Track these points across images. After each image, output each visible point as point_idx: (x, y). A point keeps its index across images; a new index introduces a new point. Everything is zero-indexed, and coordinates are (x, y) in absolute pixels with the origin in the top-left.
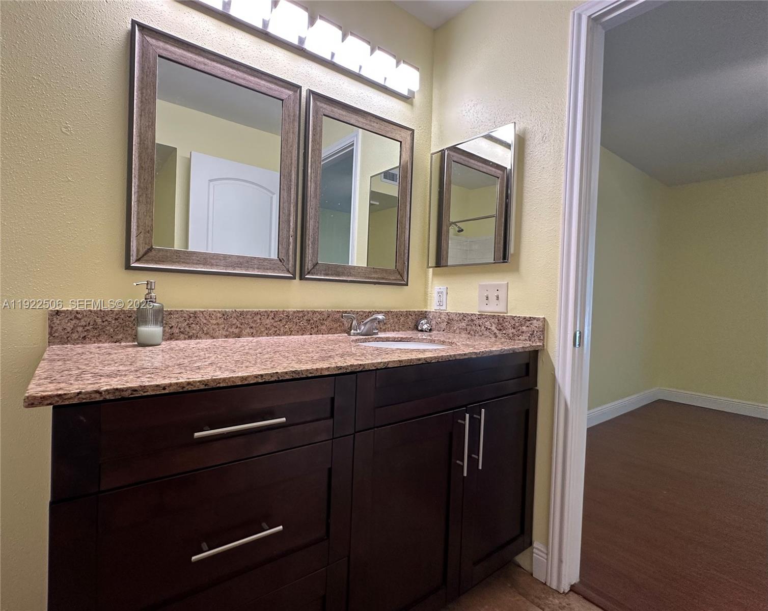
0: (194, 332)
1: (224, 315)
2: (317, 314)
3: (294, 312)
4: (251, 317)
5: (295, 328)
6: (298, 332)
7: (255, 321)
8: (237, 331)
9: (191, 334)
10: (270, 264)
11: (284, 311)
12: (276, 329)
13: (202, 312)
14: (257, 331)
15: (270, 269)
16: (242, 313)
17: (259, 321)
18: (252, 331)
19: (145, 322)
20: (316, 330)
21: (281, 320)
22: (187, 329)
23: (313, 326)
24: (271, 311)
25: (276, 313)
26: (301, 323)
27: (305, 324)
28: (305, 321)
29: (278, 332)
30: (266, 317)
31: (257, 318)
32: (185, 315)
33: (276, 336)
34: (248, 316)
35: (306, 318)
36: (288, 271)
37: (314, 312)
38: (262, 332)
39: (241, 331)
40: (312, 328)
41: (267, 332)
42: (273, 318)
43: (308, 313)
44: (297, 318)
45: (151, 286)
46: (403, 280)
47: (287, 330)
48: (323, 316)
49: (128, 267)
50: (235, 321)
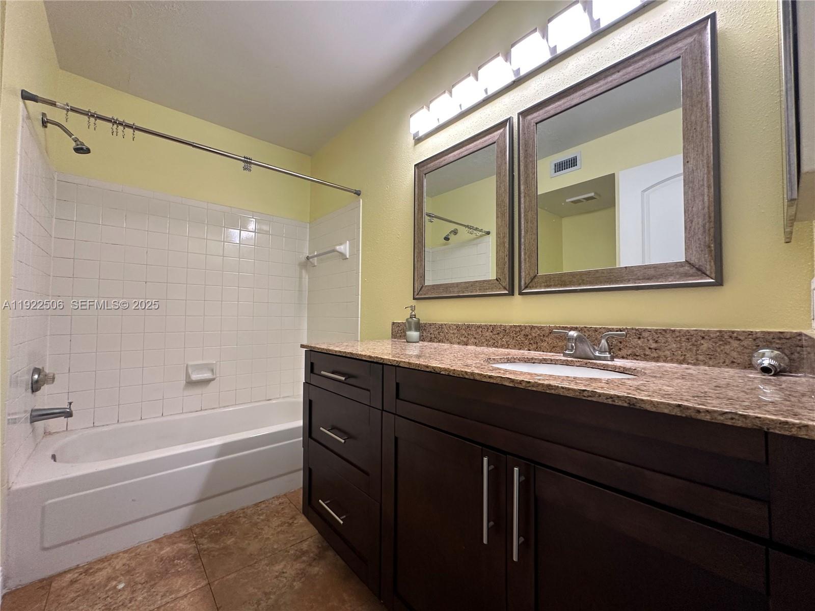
0: (441, 338)
1: (457, 327)
3: (511, 327)
4: (474, 329)
5: (513, 342)
6: (515, 346)
7: (478, 333)
8: (465, 340)
10: (489, 284)
11: (501, 325)
12: (494, 341)
13: (445, 324)
14: (479, 342)
15: (489, 289)
16: (468, 326)
17: (480, 333)
18: (475, 341)
19: (410, 329)
20: (535, 346)
21: (498, 334)
22: (438, 336)
23: (532, 342)
24: (490, 325)
25: (494, 327)
26: (519, 337)
27: (523, 339)
28: (522, 336)
29: (496, 344)
30: (486, 330)
31: (479, 330)
32: (437, 326)
33: (495, 347)
35: (523, 333)
36: (505, 288)
37: (532, 328)
38: (483, 343)
39: (468, 340)
40: (530, 343)
41: (487, 343)
42: (492, 332)
43: (525, 328)
44: (514, 332)
45: (413, 308)
46: (705, 276)
47: (504, 343)
48: (543, 333)
49: (414, 299)
50: (464, 332)
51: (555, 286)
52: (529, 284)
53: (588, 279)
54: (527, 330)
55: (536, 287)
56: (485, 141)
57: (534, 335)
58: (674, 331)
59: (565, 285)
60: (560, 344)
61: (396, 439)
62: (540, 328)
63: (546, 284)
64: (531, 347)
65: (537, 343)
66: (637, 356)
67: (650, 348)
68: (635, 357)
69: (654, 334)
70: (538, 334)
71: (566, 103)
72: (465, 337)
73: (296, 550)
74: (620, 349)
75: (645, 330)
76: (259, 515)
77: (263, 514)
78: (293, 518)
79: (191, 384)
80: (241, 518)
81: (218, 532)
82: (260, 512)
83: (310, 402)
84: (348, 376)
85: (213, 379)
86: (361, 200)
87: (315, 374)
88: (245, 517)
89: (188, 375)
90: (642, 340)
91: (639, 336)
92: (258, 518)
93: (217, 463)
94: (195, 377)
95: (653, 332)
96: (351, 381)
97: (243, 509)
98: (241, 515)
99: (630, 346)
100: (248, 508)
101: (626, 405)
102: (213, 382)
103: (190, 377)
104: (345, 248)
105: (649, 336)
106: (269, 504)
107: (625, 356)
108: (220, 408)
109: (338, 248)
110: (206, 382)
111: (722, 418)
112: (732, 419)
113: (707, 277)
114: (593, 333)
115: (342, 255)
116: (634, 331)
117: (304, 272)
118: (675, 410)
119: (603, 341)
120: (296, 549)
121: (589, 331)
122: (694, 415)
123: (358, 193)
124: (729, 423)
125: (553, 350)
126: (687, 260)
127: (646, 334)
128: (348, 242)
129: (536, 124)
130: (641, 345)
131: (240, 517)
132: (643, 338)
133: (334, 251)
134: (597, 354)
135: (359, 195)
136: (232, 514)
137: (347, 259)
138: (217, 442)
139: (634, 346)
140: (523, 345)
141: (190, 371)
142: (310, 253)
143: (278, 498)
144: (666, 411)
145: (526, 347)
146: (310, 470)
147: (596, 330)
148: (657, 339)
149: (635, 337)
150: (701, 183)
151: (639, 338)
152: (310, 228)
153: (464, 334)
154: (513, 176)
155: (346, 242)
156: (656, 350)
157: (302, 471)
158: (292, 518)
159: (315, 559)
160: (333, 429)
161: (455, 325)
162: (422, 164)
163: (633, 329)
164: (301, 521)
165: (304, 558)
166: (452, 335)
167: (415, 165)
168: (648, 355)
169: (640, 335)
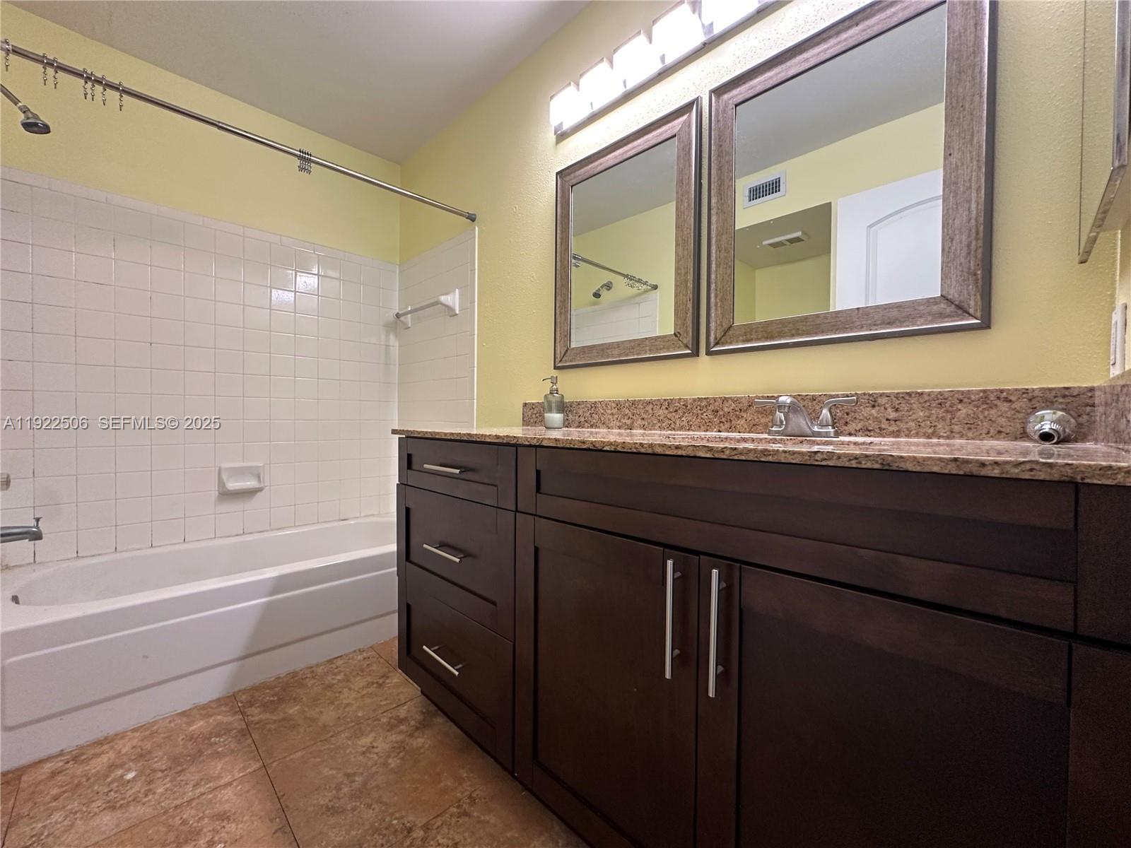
0: (594, 421)
1: (617, 405)
2: (730, 402)
3: (694, 400)
4: (642, 407)
5: (695, 421)
6: (700, 427)
7: (647, 411)
8: (628, 422)
9: (592, 423)
10: (664, 342)
11: (680, 399)
12: (670, 422)
13: (600, 402)
14: (649, 424)
15: (664, 348)
16: (633, 403)
17: (651, 411)
18: (643, 423)
19: (550, 411)
21: (676, 411)
22: (590, 418)
24: (665, 400)
25: (669, 403)
26: (705, 414)
27: (711, 417)
28: (709, 412)
29: (672, 426)
30: (658, 407)
31: (649, 408)
32: (588, 405)
33: (670, 430)
34: (640, 406)
35: (711, 407)
36: (687, 347)
37: (725, 400)
38: (654, 425)
39: (633, 423)
40: (721, 422)
41: (660, 425)
42: (667, 408)
43: (715, 400)
44: (699, 408)
45: (554, 381)
46: (967, 315)
47: (685, 423)
48: (740, 406)
49: (555, 368)
50: (627, 411)
51: (758, 339)
52: (720, 339)
53: (804, 328)
54: (717, 403)
55: (731, 343)
56: (661, 134)
57: (726, 409)
58: (921, 394)
59: (772, 338)
60: (763, 420)
61: (536, 549)
62: (736, 400)
63: (744, 337)
64: (723, 427)
65: (731, 421)
66: (870, 431)
67: (887, 420)
68: (867, 433)
69: (895, 399)
70: (732, 408)
71: (779, 73)
72: (629, 418)
73: (391, 718)
74: (847, 422)
75: (881, 395)
76: (335, 674)
77: (340, 672)
78: (385, 676)
79: (227, 495)
80: (308, 680)
81: (276, 698)
82: (336, 671)
83: (408, 510)
84: (464, 469)
85: (260, 490)
86: (477, 229)
87: (414, 470)
88: (313, 678)
89: (221, 483)
90: (877, 408)
91: (873, 403)
92: (333, 679)
93: (270, 603)
94: (233, 485)
95: (892, 397)
96: (469, 475)
97: (312, 667)
98: (308, 676)
99: (861, 418)
100: (317, 665)
101: (877, 466)
102: (259, 495)
103: (224, 485)
104: (453, 299)
105: (887, 403)
106: (349, 659)
107: (852, 432)
108: (272, 530)
109: (442, 298)
110: (249, 493)
111: (1017, 471)
112: (1031, 470)
113: (970, 317)
114: (810, 404)
115: (449, 309)
116: (867, 397)
117: (392, 337)
118: (949, 467)
119: (825, 412)
120: (390, 715)
121: (805, 401)
122: (975, 470)
123: (472, 218)
124: (1027, 476)
125: (752, 430)
126: (944, 294)
127: (882, 401)
128: (457, 290)
129: (736, 106)
130: (876, 415)
131: (307, 677)
132: (879, 406)
133: (437, 303)
134: (816, 429)
135: (473, 220)
136: (294, 674)
137: (457, 315)
138: (271, 573)
139: (866, 418)
140: (711, 424)
141: (224, 477)
142: (399, 309)
143: (361, 651)
144: (936, 469)
145: (715, 428)
146: (408, 606)
147: (814, 399)
148: (897, 407)
149: (868, 405)
150: (967, 184)
151: (874, 406)
152: (400, 272)
153: (626, 415)
154: (701, 184)
155: (454, 291)
156: (895, 421)
157: (397, 614)
158: (383, 677)
159: (417, 728)
160: (442, 546)
161: (614, 402)
162: (567, 171)
163: (865, 394)
164: (396, 680)
165: (402, 727)
166: (611, 417)
167: (557, 173)
168: (884, 429)
169: (875, 401)
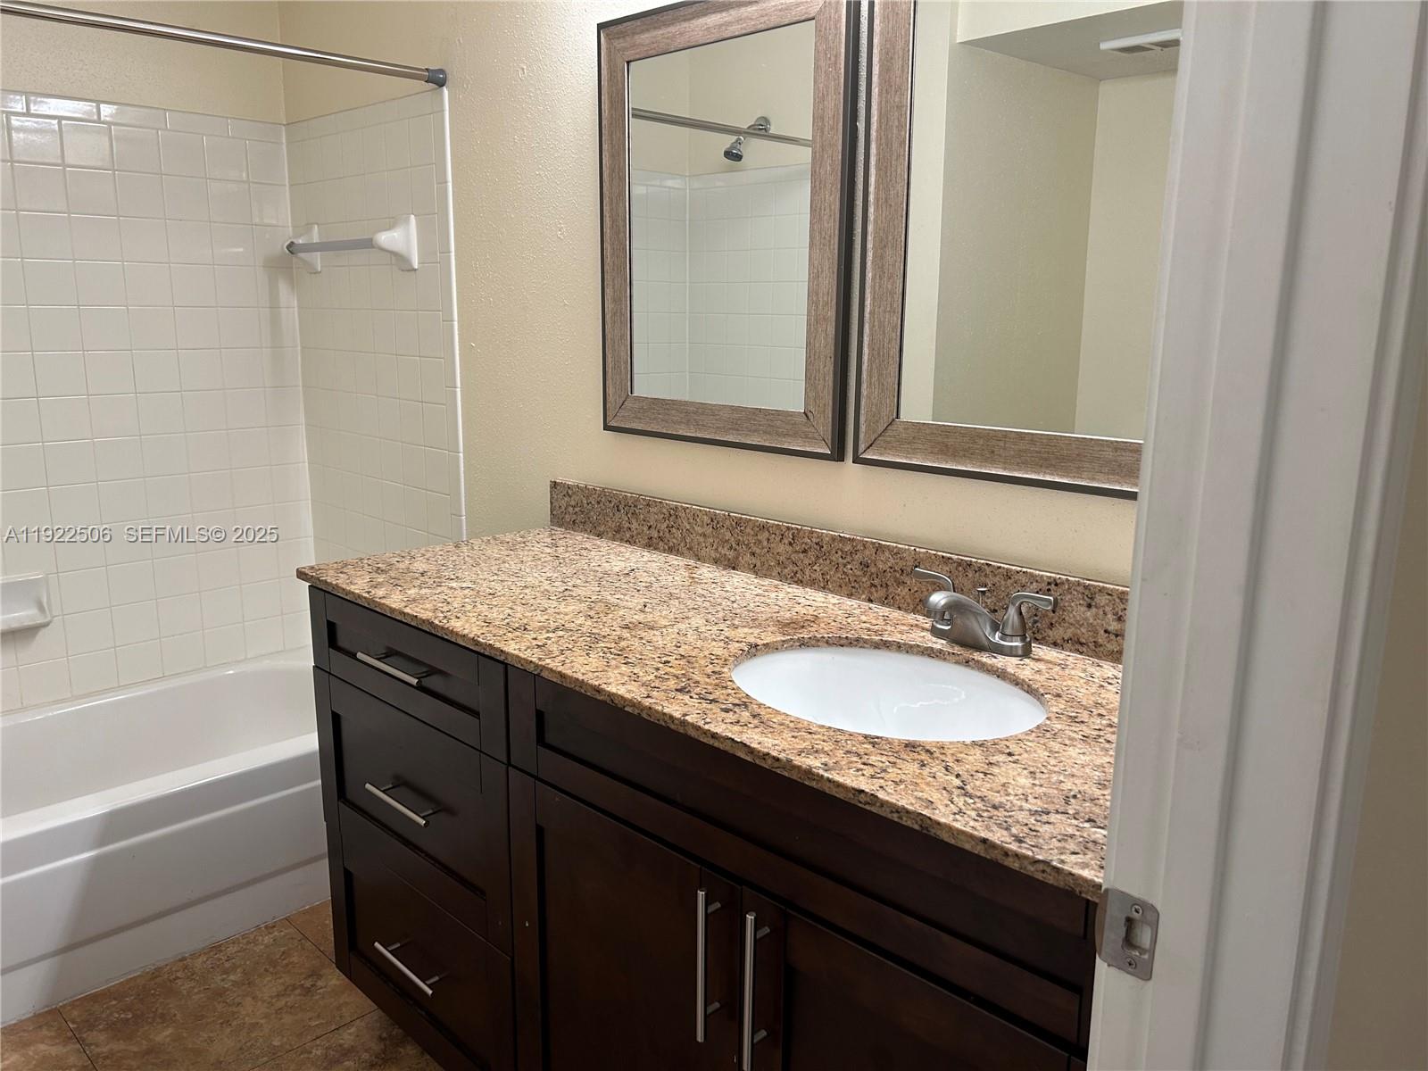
0: (675, 541)
1: (712, 521)
2: (887, 554)
3: (833, 539)
4: (752, 533)
5: (835, 577)
7: (760, 542)
8: (731, 554)
9: (671, 544)
10: (788, 423)
11: (812, 532)
12: (795, 569)
13: (685, 509)
14: (763, 564)
15: (787, 436)
16: (739, 522)
17: (765, 543)
18: (754, 561)
20: (882, 593)
21: (805, 551)
22: (667, 535)
23: (876, 582)
24: (788, 528)
25: (796, 534)
26: (849, 566)
27: (858, 573)
28: (856, 565)
29: (799, 576)
30: (778, 539)
31: (763, 536)
32: (664, 510)
33: (796, 583)
34: (748, 530)
35: (858, 557)
36: (824, 441)
37: (879, 549)
38: (770, 569)
39: (737, 558)
40: (872, 585)
41: (779, 570)
42: (790, 544)
43: (864, 545)
44: (840, 553)
47: (818, 576)
48: (901, 564)
49: (607, 428)
50: (728, 536)
52: (877, 439)
54: (867, 552)
55: (893, 451)
57: (880, 566)
61: (540, 829)
62: (896, 553)
64: (875, 595)
65: (887, 586)
66: (1082, 644)
67: (1106, 631)
68: (1077, 646)
70: (889, 564)
72: (731, 547)
73: (328, 1048)
74: (1052, 624)
76: (226, 972)
77: (234, 968)
80: (180, 982)
81: (129, 1016)
82: (227, 965)
83: (337, 717)
85: (44, 625)
87: (341, 653)
88: (189, 978)
90: (1094, 610)
91: (1089, 601)
92: (223, 980)
95: (1115, 597)
97: (183, 959)
98: (179, 975)
99: (1071, 621)
100: (194, 956)
101: (916, 827)
104: (403, 238)
105: (1107, 605)
106: (248, 943)
108: (76, 698)
109: (385, 238)
110: (23, 634)
111: (1032, 869)
112: (1044, 871)
114: (1003, 582)
115: (399, 263)
116: (1080, 589)
120: (326, 1044)
121: (995, 575)
122: (1000, 858)
123: (436, 80)
124: (1039, 876)
125: (919, 608)
127: (1102, 600)
128: (412, 216)
130: (1091, 621)
131: (177, 978)
132: (1096, 607)
133: (369, 244)
134: (997, 638)
136: (156, 973)
137: (415, 270)
139: (1078, 622)
140: (857, 586)
142: (296, 233)
143: (270, 928)
145: (863, 593)
146: (348, 874)
147: (1008, 575)
148: (1120, 613)
149: (1081, 602)
151: (1089, 606)
152: (289, 143)
153: (727, 541)
155: (407, 221)
156: (1117, 636)
158: (309, 976)
160: (399, 785)
161: (706, 513)
163: (1079, 584)
165: (348, 1064)
166: (701, 539)
167: (598, 26)
168: (1101, 645)
169: (1092, 599)
